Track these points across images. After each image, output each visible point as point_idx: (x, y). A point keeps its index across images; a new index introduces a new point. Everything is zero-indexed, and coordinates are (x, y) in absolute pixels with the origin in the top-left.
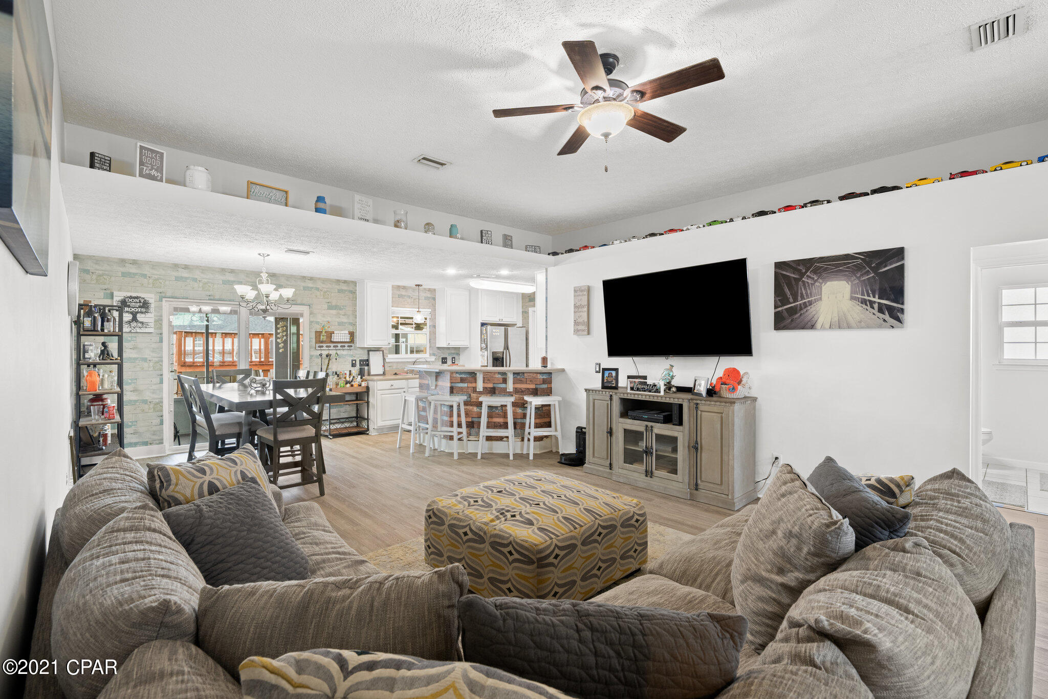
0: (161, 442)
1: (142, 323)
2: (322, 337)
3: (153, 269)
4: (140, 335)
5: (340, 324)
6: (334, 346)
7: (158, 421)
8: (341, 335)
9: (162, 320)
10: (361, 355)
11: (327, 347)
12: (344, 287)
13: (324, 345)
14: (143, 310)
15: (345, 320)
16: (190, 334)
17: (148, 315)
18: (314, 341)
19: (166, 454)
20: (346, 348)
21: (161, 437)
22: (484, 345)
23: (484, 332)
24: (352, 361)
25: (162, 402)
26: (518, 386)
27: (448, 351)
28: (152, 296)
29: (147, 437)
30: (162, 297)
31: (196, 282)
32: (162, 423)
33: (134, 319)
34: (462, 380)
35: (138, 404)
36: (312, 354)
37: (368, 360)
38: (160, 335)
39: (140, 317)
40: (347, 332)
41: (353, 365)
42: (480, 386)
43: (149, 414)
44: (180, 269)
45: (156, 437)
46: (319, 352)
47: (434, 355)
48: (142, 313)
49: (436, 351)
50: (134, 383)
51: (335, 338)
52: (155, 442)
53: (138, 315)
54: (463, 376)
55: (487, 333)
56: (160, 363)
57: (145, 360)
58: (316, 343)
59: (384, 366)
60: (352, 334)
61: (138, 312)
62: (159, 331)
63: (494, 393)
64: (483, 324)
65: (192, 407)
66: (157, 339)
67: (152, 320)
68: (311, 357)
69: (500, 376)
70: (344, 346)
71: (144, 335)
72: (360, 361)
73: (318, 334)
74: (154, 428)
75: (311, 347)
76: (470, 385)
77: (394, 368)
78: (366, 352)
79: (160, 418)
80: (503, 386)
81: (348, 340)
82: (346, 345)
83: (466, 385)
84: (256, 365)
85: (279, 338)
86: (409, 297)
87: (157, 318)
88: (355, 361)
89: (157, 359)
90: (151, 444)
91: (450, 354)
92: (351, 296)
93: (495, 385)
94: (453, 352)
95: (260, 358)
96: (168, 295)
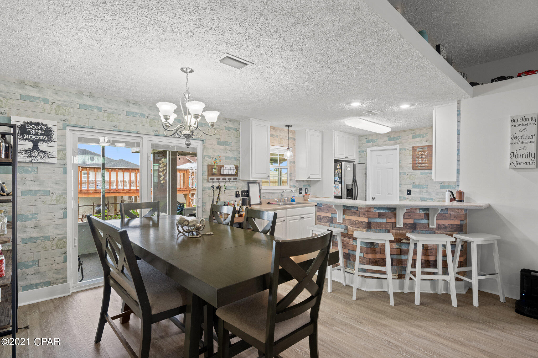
0: (65, 280)
1: (44, 152)
2: (214, 170)
3: (56, 94)
4: (42, 165)
5: (227, 158)
6: (223, 179)
7: (61, 259)
8: (229, 169)
9: (65, 150)
10: (242, 187)
11: (217, 179)
12: (230, 125)
13: (215, 178)
14: (46, 138)
15: (230, 154)
16: (85, 169)
17: (51, 144)
18: (206, 173)
19: (70, 293)
20: (232, 180)
21: (64, 276)
22: (337, 179)
23: (338, 167)
24: (236, 192)
25: (66, 238)
26: (442, 222)
27: (303, 183)
28: (55, 123)
29: (50, 276)
30: (66, 125)
31: (101, 111)
32: (65, 260)
33: (35, 147)
34: (381, 215)
35: (40, 241)
36: (205, 185)
37: (248, 191)
38: (63, 166)
39: (42, 146)
40: (233, 166)
41: (237, 196)
42: (401, 222)
43: (52, 251)
44: (84, 97)
45: (60, 276)
46: (211, 184)
47: (294, 186)
48: (43, 141)
49: (295, 184)
50: (35, 218)
51: (224, 171)
52: (58, 281)
53: (40, 144)
54: (382, 211)
55: (341, 168)
56: (64, 196)
57: (47, 193)
58: (208, 176)
59: (260, 196)
60: (237, 168)
61: (39, 140)
62: (62, 162)
63: (415, 229)
64: (336, 161)
65: (106, 257)
66: (61, 170)
67: (55, 150)
68: (204, 188)
69: (421, 211)
70: (231, 179)
71: (46, 165)
72: (243, 192)
73: (210, 167)
74: (57, 267)
75: (203, 180)
76: (389, 221)
77: (267, 197)
78: (246, 184)
79: (64, 255)
80: (425, 221)
81: (234, 173)
82: (232, 177)
83: (384, 220)
84: (134, 192)
85: (161, 172)
86: (277, 136)
87: (60, 147)
88: (238, 192)
89: (60, 192)
90: (53, 284)
91: (304, 186)
92: (236, 133)
93: (416, 221)
94: (306, 184)
95: (137, 187)
96: (73, 123)
